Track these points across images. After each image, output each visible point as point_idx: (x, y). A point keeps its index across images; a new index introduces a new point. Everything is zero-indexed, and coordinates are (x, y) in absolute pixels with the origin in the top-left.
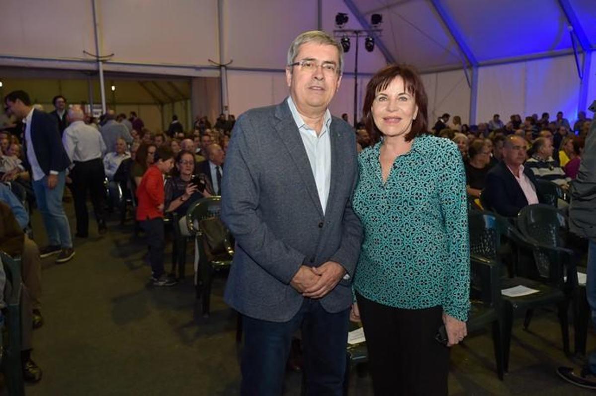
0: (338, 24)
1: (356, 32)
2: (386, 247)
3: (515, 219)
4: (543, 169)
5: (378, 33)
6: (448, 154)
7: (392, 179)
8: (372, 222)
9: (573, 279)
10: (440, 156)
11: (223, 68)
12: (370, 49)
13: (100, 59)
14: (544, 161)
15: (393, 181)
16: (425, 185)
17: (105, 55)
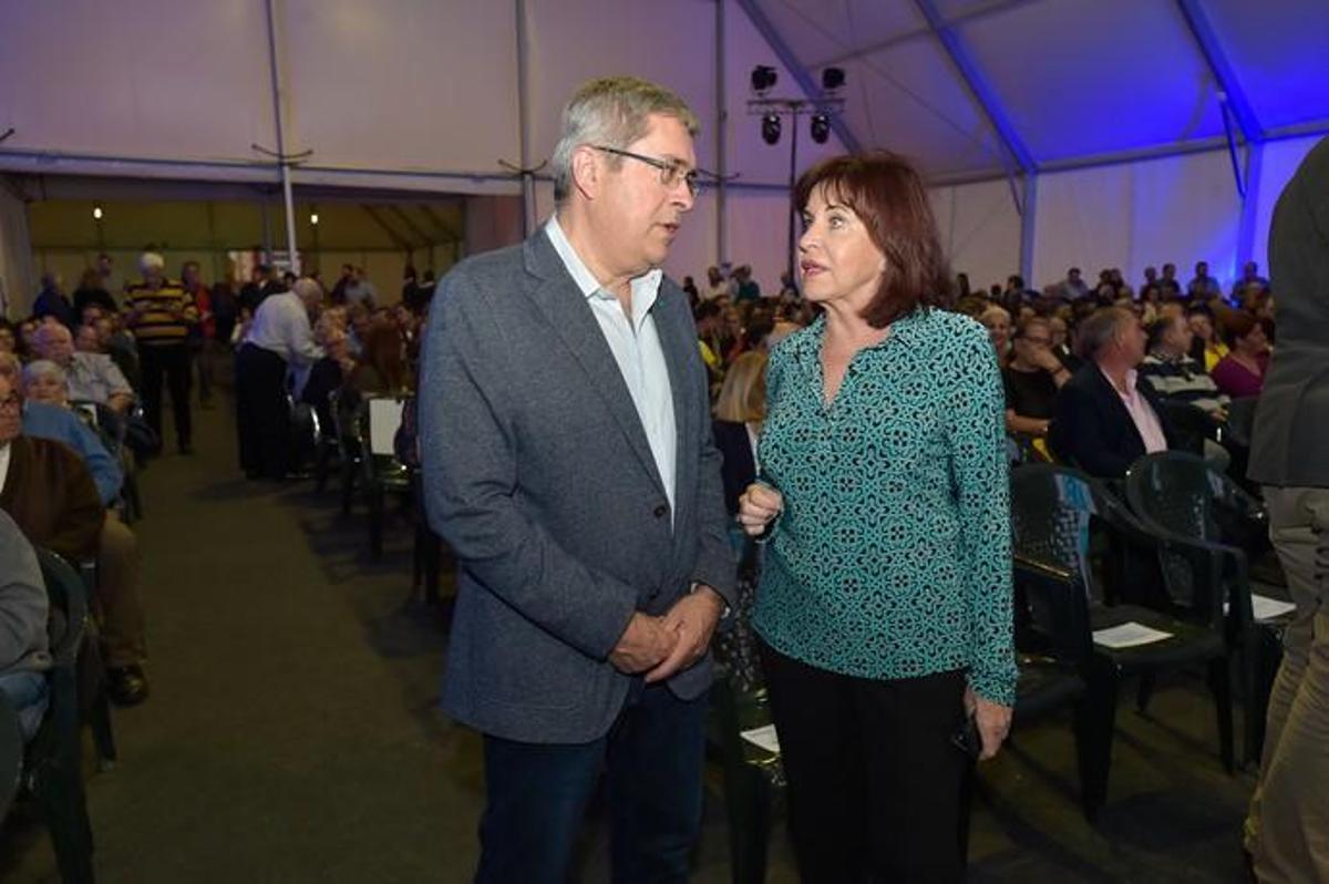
0: (757, 88)
1: (793, 104)
2: (825, 545)
3: (1118, 482)
4: (1171, 379)
5: (837, 107)
6: (969, 350)
7: (845, 400)
8: (797, 490)
9: (1243, 609)
10: (950, 355)
11: (528, 177)
12: (820, 137)
13: (286, 161)
14: (1173, 363)
15: (847, 402)
16: (915, 415)
17: (293, 153)
